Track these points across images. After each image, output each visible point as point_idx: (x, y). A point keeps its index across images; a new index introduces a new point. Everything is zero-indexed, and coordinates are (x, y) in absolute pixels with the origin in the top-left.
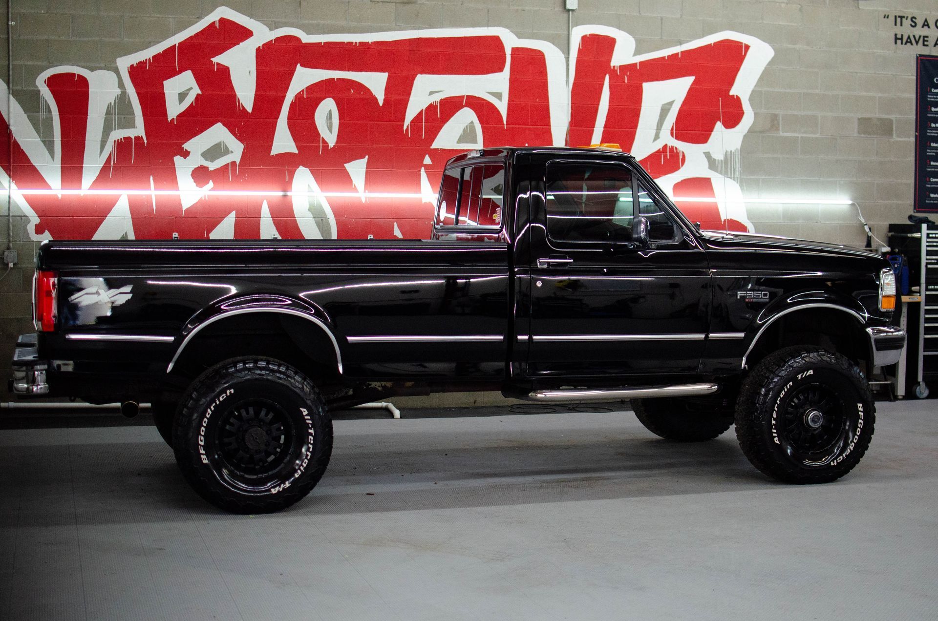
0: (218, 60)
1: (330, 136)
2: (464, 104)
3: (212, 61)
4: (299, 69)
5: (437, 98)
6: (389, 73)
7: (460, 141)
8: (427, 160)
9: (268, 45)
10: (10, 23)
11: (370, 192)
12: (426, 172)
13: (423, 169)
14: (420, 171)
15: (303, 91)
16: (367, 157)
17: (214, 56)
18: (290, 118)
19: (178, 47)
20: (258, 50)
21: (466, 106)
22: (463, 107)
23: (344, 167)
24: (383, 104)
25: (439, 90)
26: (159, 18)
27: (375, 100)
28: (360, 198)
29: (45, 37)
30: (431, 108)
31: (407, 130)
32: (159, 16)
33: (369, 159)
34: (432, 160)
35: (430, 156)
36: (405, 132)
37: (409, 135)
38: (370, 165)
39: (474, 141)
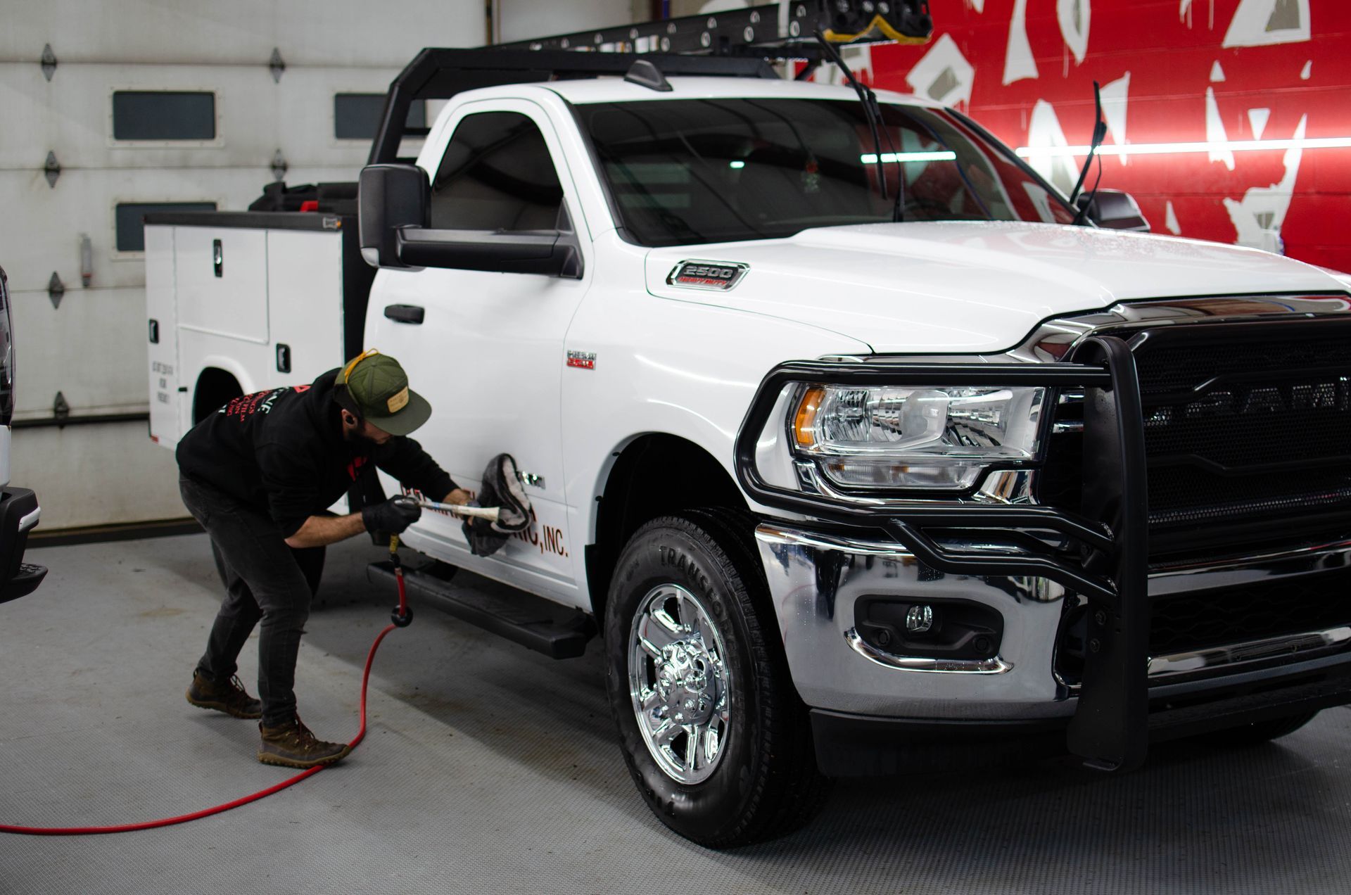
1: (1077, 41)
7: (1273, 25)
8: (1217, 74)
11: (1133, 142)
12: (1217, 98)
13: (1210, 92)
14: (1205, 96)
16: (1127, 76)
18: (1029, 14)
23: (1098, 98)
28: (1116, 156)
31: (1186, 14)
33: (1132, 80)
34: (1226, 71)
35: (1222, 65)
36: (1182, 20)
37: (1190, 24)
38: (1132, 91)
39: (1294, 24)
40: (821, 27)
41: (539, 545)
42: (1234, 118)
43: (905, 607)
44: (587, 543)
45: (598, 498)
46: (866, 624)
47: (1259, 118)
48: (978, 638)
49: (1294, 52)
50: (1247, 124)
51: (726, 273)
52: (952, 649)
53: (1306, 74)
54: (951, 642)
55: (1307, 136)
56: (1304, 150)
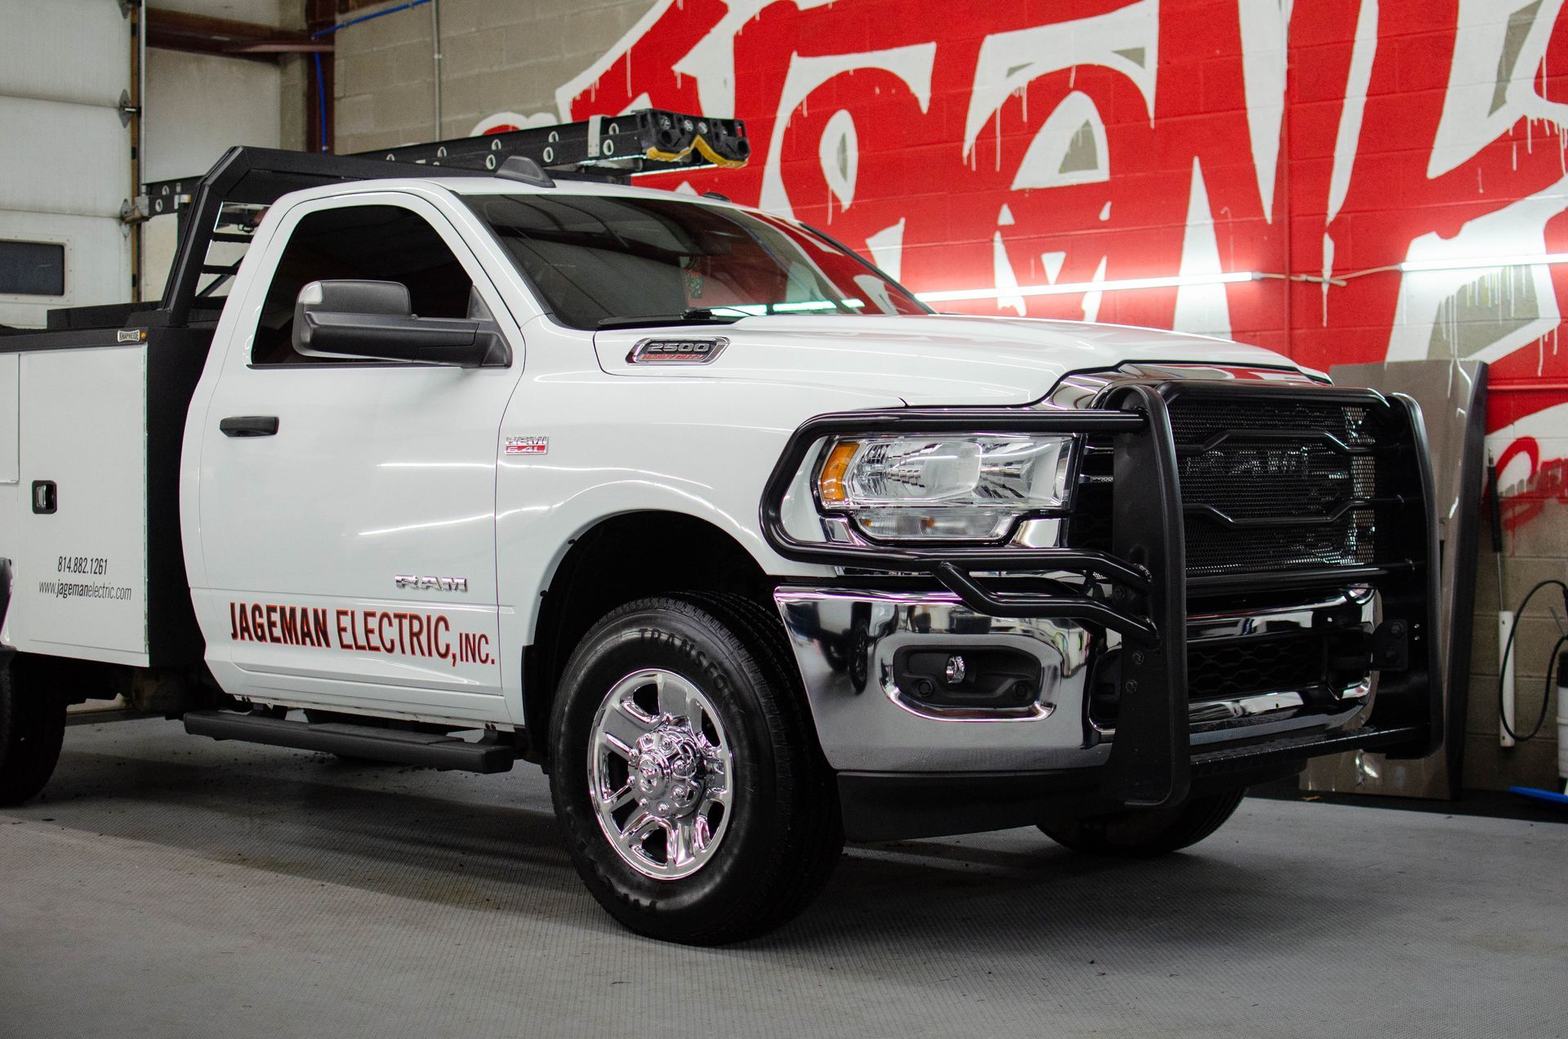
0: (681, 67)
1: (843, 186)
2: (1071, 84)
3: (672, 72)
4: (796, 61)
5: (1020, 82)
6: (937, 42)
7: (1066, 167)
8: (1006, 217)
9: (750, 26)
10: (436, 56)
12: (1004, 242)
13: (998, 236)
14: (992, 241)
15: (801, 104)
16: (903, 221)
17: (676, 60)
18: (784, 159)
19: (631, 55)
20: (737, 38)
21: (1076, 88)
22: (1067, 92)
23: (865, 246)
24: (930, 109)
25: (1026, 63)
26: (605, 8)
27: (915, 101)
29: (476, 71)
30: (1012, 103)
31: (969, 156)
32: (605, 5)
33: (906, 225)
34: (1015, 216)
35: (1011, 208)
36: (965, 162)
37: (974, 168)
38: (907, 237)
39: (1092, 164)
40: (644, 144)
41: (450, 656)
42: (1025, 261)
43: (943, 657)
44: (526, 644)
45: (543, 593)
46: (906, 675)
47: (1053, 262)
48: (1018, 684)
49: (1090, 195)
50: (1040, 268)
51: (701, 347)
52: (995, 696)
53: (1105, 215)
54: (991, 691)
55: (1108, 277)
56: (1104, 292)
